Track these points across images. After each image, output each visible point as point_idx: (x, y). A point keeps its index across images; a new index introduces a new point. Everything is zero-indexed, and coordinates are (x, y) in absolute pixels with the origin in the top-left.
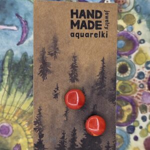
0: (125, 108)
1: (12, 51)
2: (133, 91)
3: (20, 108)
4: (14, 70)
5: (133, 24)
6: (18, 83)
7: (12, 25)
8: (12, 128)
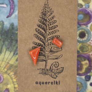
0: (83, 63)
1: (3, 22)
2: (90, 50)
3: (8, 63)
4: (4, 35)
5: (89, 3)
6: (7, 45)
7: (3, 4)
8: (3, 77)
